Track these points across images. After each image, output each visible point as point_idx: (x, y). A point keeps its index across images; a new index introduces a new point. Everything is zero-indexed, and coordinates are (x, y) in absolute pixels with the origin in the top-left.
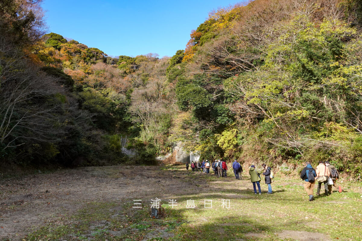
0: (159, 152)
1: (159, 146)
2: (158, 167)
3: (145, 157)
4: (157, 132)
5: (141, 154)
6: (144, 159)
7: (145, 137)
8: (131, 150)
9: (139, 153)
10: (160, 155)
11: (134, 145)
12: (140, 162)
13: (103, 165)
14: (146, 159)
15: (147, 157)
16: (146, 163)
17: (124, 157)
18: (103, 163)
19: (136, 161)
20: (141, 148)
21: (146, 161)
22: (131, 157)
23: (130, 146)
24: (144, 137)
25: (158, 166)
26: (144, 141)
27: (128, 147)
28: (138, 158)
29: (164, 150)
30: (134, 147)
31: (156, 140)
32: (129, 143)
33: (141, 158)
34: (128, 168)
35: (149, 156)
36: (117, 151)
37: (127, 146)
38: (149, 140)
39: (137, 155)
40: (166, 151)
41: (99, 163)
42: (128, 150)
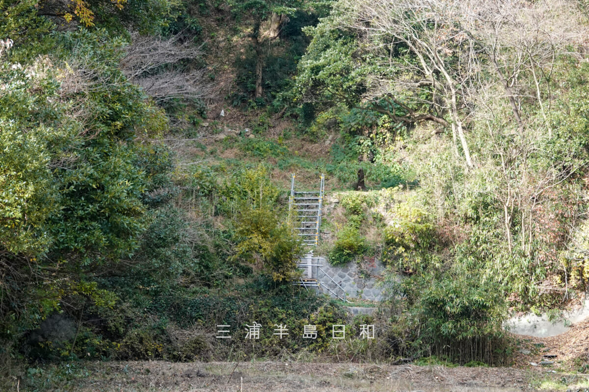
0: (526, 290)
1: (528, 253)
2: (518, 373)
3: (446, 316)
4: (523, 168)
5: (418, 295)
6: (438, 327)
7: (448, 191)
8: (354, 268)
9: (406, 292)
10: (532, 309)
11: (371, 237)
12: (415, 344)
13: (197, 351)
14: (448, 327)
15: (457, 317)
16: (448, 350)
17: (314, 309)
18: (197, 342)
19: (391, 338)
20: (419, 260)
21: (448, 339)
22: (356, 310)
23: (351, 247)
24: (438, 192)
25: (520, 367)
26: (441, 213)
27: (340, 249)
28: (400, 318)
29: (557, 278)
30: (376, 252)
31: (515, 213)
32: (339, 220)
33: (423, 321)
34: (350, 376)
35: (466, 312)
36: (276, 276)
37: (332, 244)
38: (471, 212)
39: (393, 302)
40: (573, 282)
41: (169, 342)
42: (340, 271)
